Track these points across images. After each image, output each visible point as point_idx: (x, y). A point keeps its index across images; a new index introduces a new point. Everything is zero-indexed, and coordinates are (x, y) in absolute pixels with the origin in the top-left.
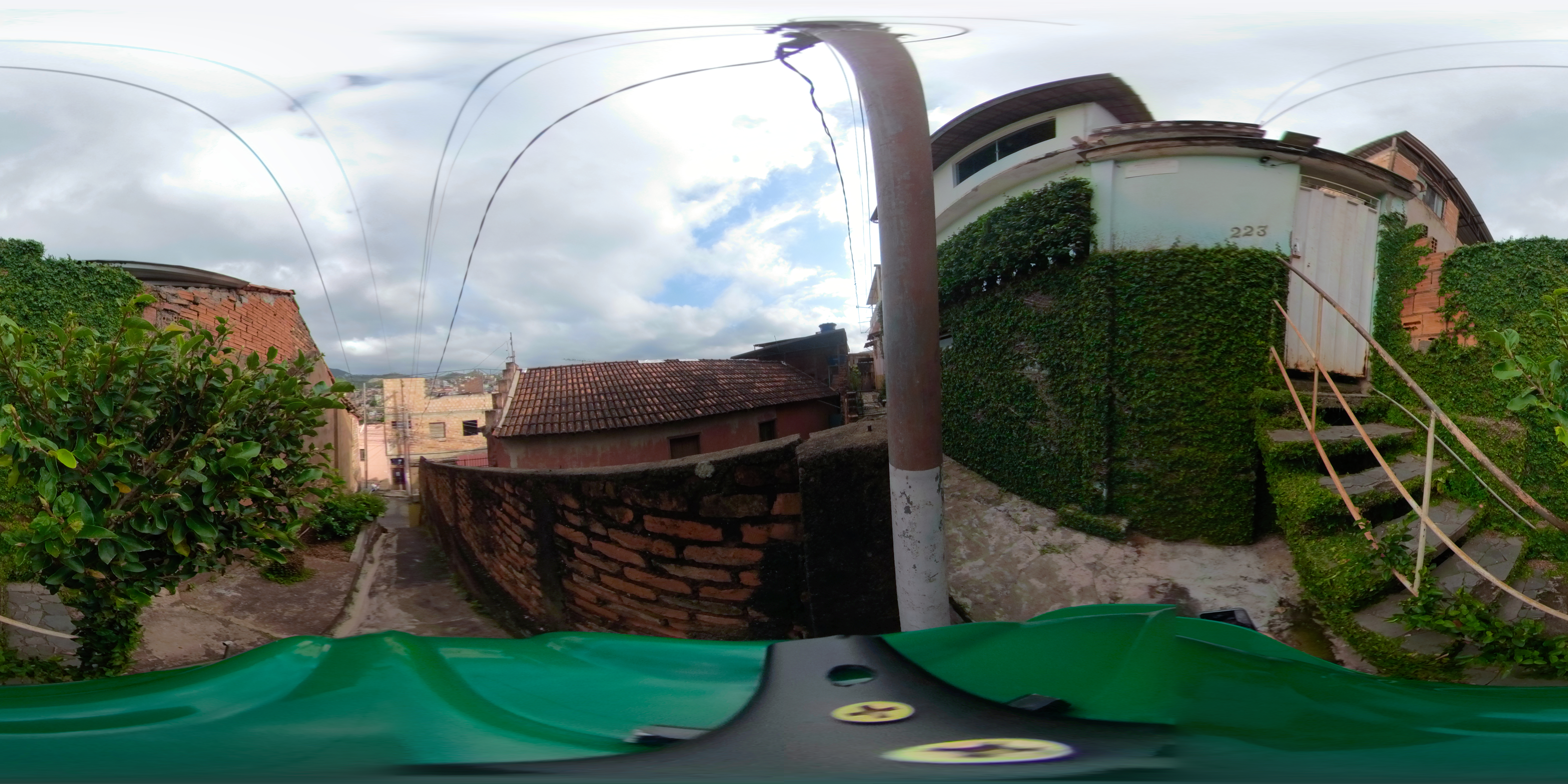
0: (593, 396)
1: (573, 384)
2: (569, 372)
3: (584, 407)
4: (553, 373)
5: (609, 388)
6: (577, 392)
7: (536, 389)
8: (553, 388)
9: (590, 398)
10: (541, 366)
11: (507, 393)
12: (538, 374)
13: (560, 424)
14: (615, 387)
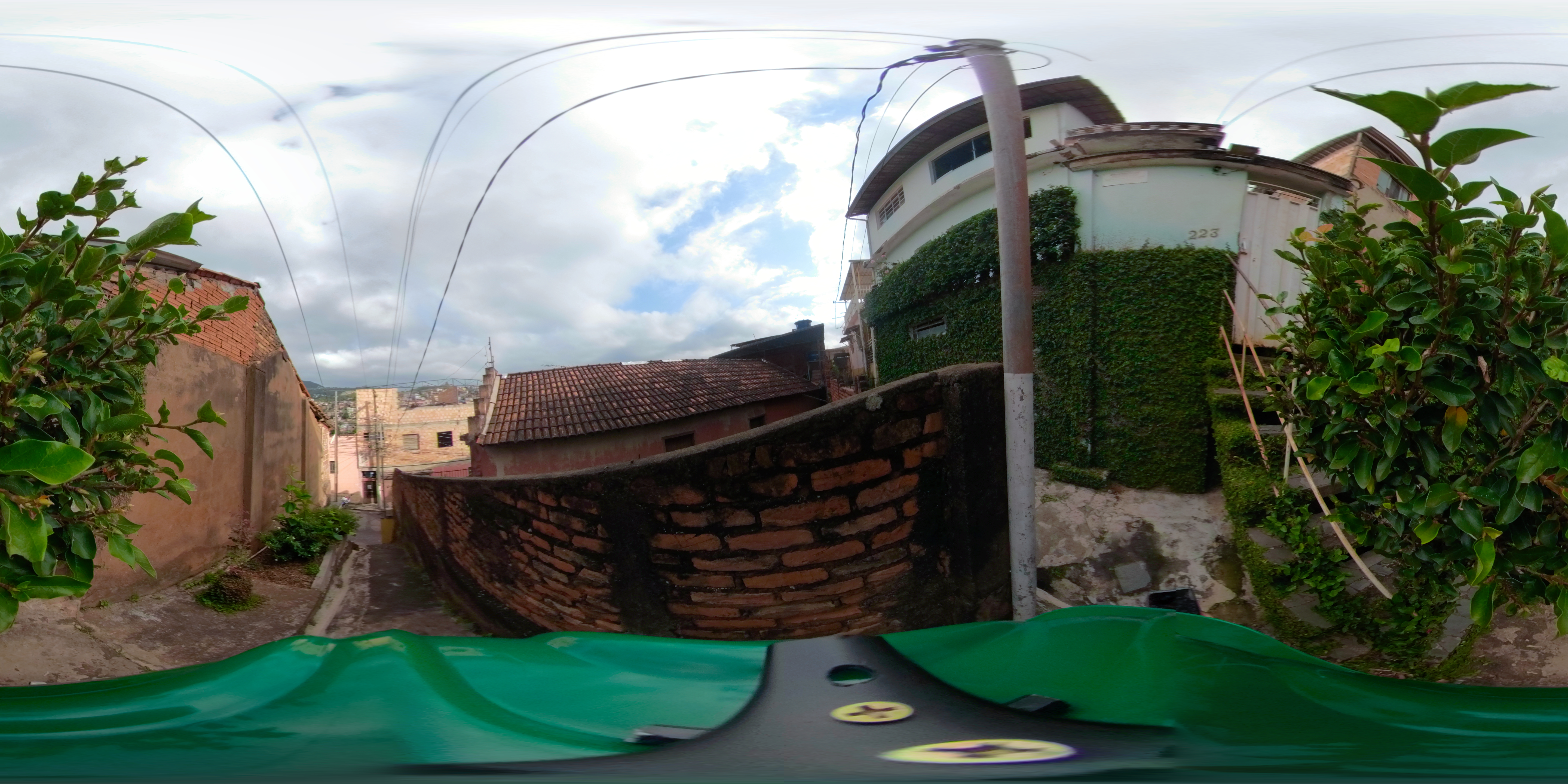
0: (580, 398)
1: (558, 388)
2: (552, 376)
3: (574, 410)
4: (535, 377)
5: (596, 390)
6: (563, 395)
7: (519, 394)
8: (537, 393)
9: (578, 401)
10: (522, 371)
11: (489, 399)
12: (519, 379)
13: (550, 429)
14: (602, 389)
